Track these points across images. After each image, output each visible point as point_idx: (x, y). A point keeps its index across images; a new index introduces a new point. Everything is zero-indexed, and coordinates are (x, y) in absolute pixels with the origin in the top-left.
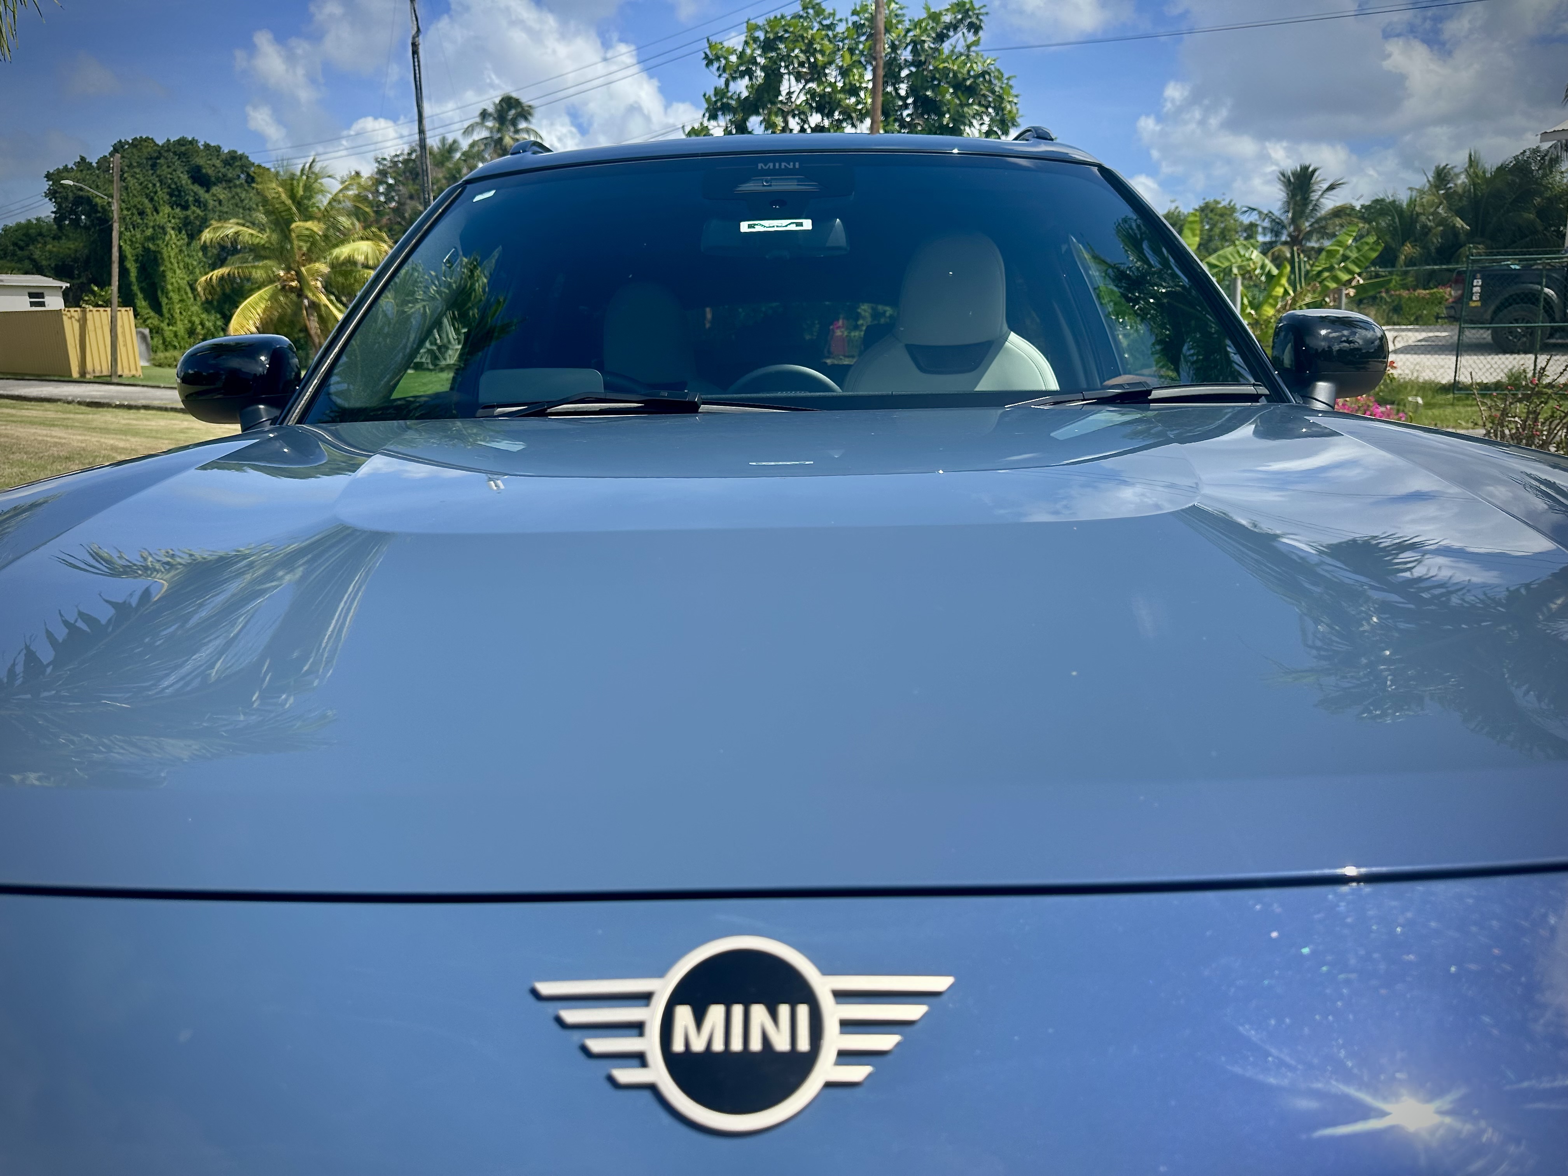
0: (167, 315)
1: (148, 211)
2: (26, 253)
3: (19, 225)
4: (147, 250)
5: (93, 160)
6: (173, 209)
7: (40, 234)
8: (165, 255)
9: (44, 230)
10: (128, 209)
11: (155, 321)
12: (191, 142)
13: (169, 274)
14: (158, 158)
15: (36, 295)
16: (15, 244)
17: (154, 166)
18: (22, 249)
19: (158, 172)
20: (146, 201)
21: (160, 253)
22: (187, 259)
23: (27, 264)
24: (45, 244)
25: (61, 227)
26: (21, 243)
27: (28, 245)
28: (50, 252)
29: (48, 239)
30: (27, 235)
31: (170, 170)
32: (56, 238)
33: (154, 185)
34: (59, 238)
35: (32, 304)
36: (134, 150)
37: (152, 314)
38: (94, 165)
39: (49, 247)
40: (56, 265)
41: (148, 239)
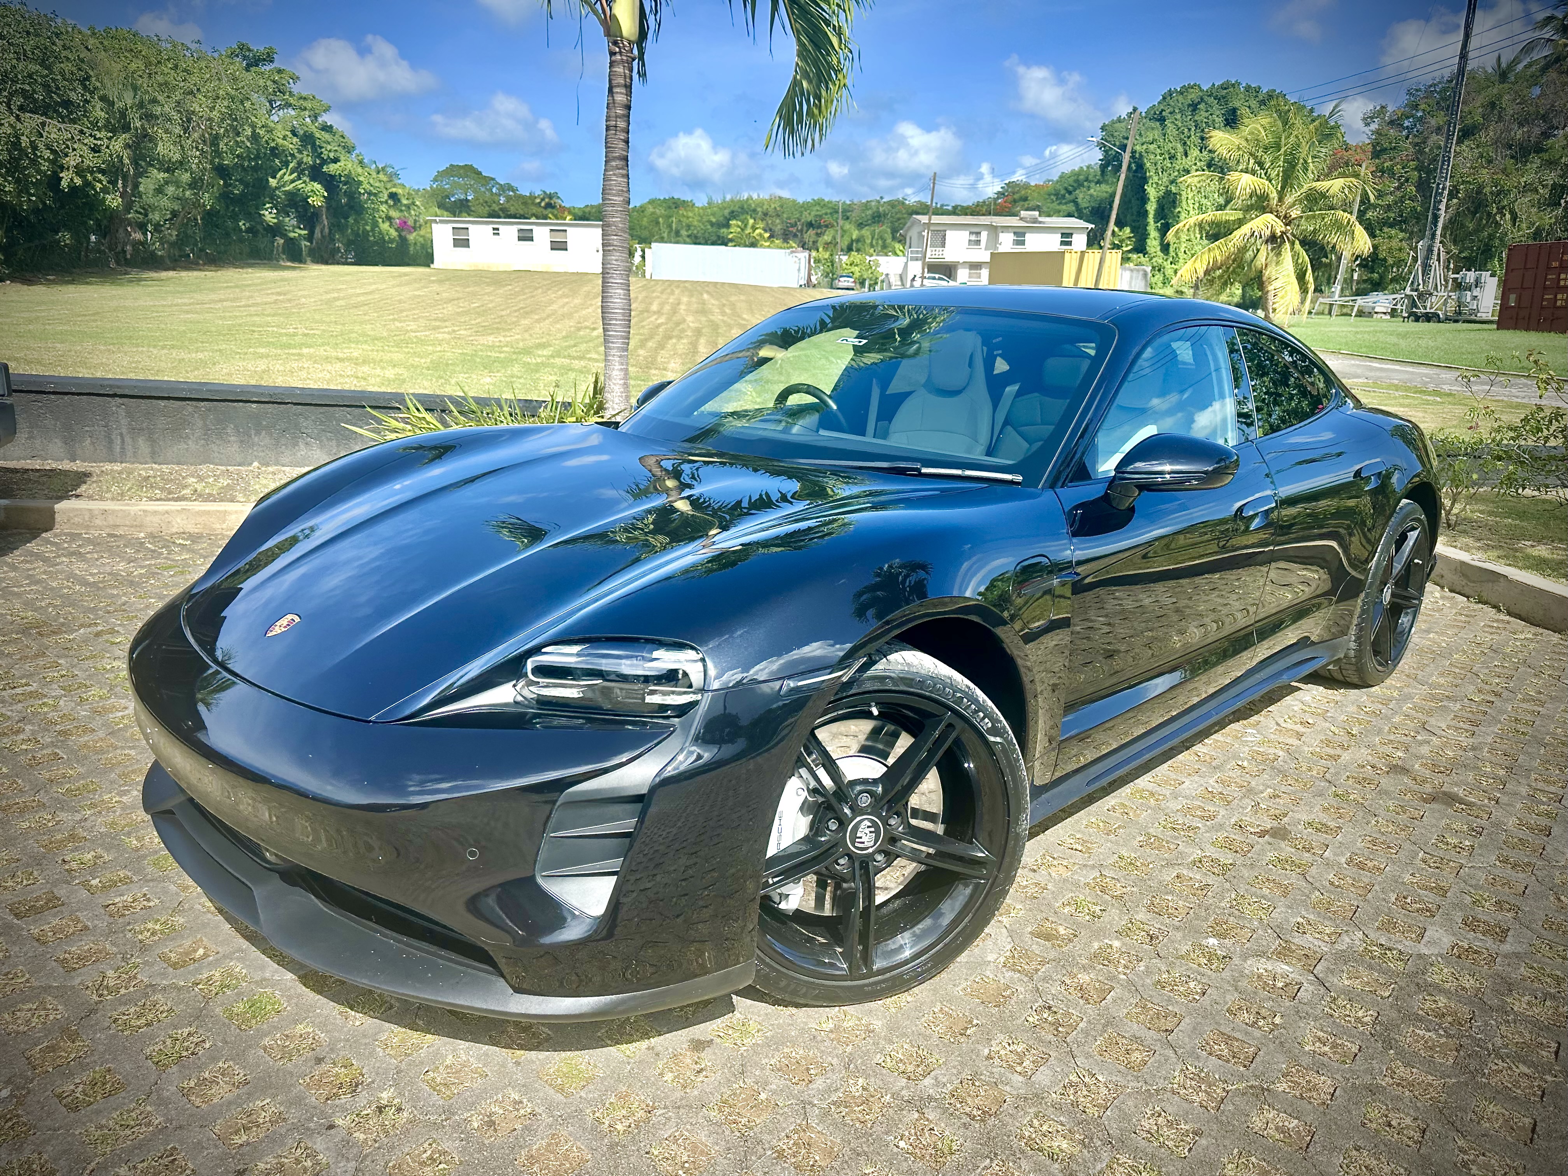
0: (1172, 253)
1: (1179, 155)
2: (1072, 197)
3: (1073, 173)
4: (1168, 193)
5: (1143, 109)
6: (1201, 152)
7: (1087, 180)
8: (1184, 198)
9: (1091, 178)
10: (1161, 154)
11: (1159, 259)
12: (1233, 85)
13: (1183, 215)
14: (1199, 103)
15: (1066, 237)
16: (1066, 189)
17: (1194, 110)
18: (1070, 193)
19: (1196, 118)
20: (1179, 145)
21: (1180, 195)
22: (1204, 201)
23: (1071, 208)
24: (1089, 188)
25: (1104, 173)
26: (1070, 188)
27: (1075, 190)
28: (1091, 196)
29: (1092, 185)
30: (1077, 181)
31: (1207, 114)
32: (1098, 182)
33: (1190, 130)
34: (1101, 183)
35: (1063, 243)
36: (1180, 98)
37: (1159, 253)
39: (1092, 191)
40: (1093, 208)
41: (1172, 182)
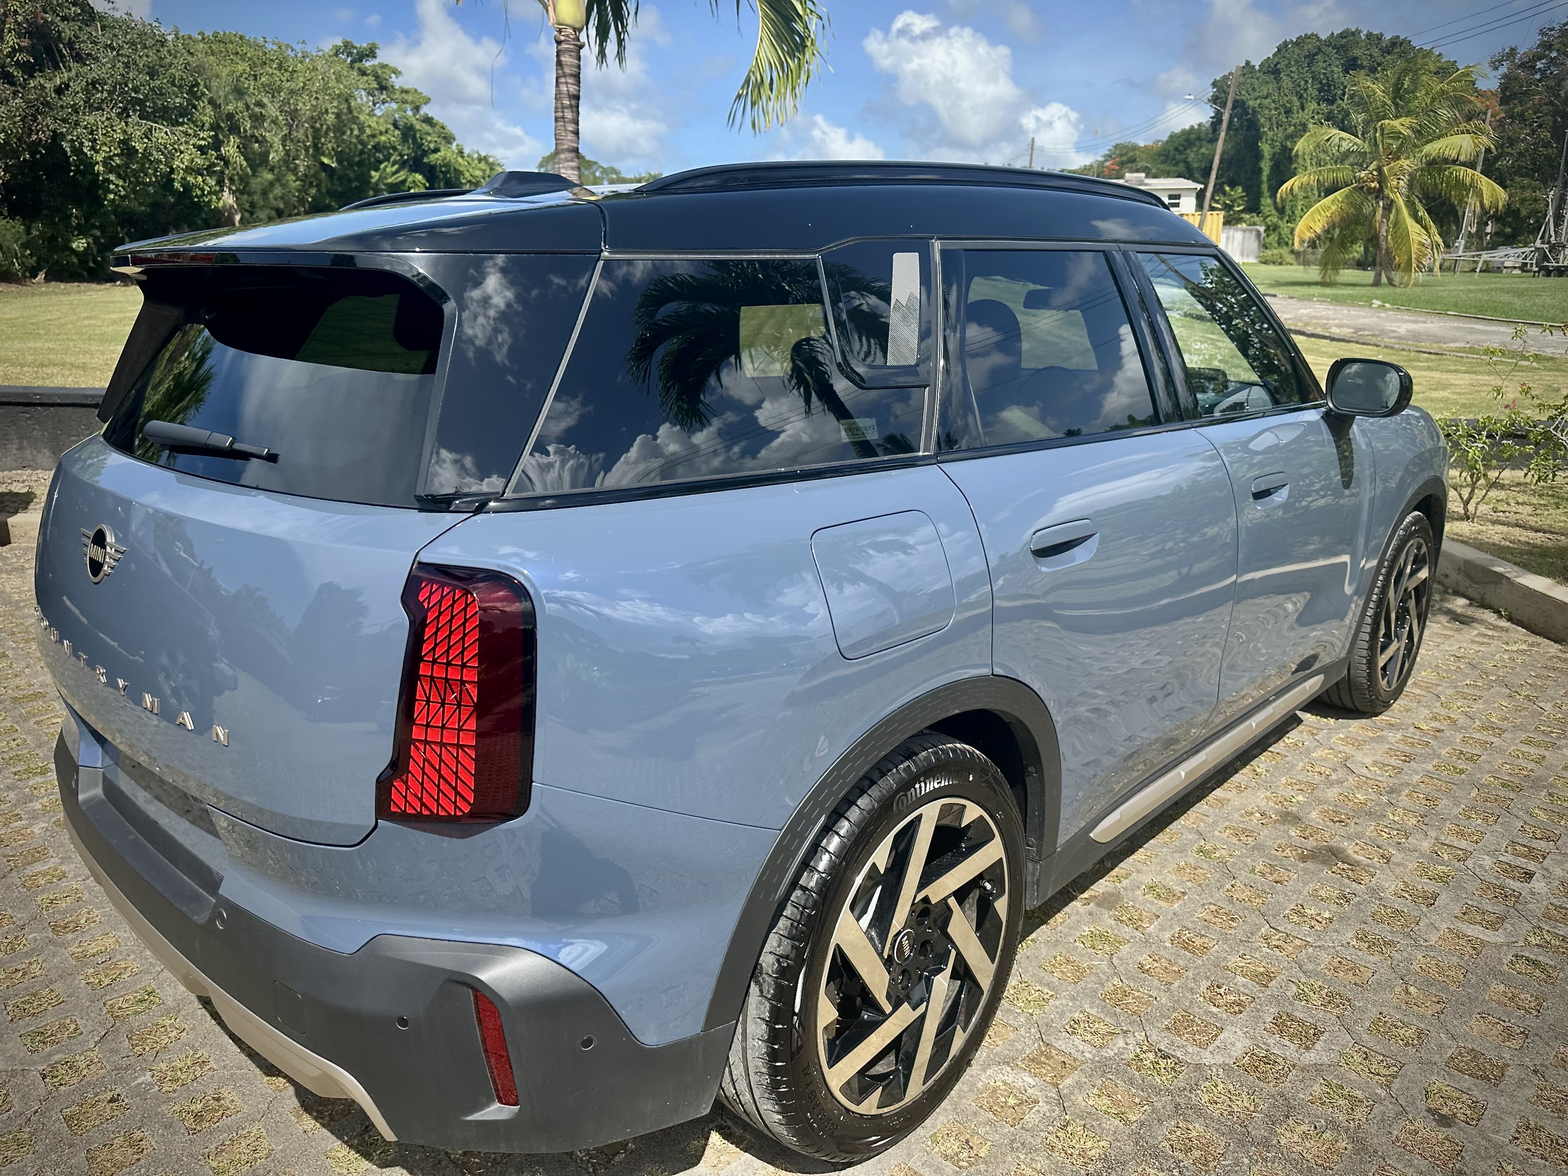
3: (1184, 132)
4: (1284, 149)
7: (1199, 139)
11: (1274, 218)
16: (1176, 149)
17: (1310, 63)
19: (1313, 68)
20: (1295, 99)
26: (1181, 148)
31: (1325, 65)
33: (1307, 82)
37: (1274, 212)
38: (1257, 68)
39: (1203, 150)
41: (1288, 137)
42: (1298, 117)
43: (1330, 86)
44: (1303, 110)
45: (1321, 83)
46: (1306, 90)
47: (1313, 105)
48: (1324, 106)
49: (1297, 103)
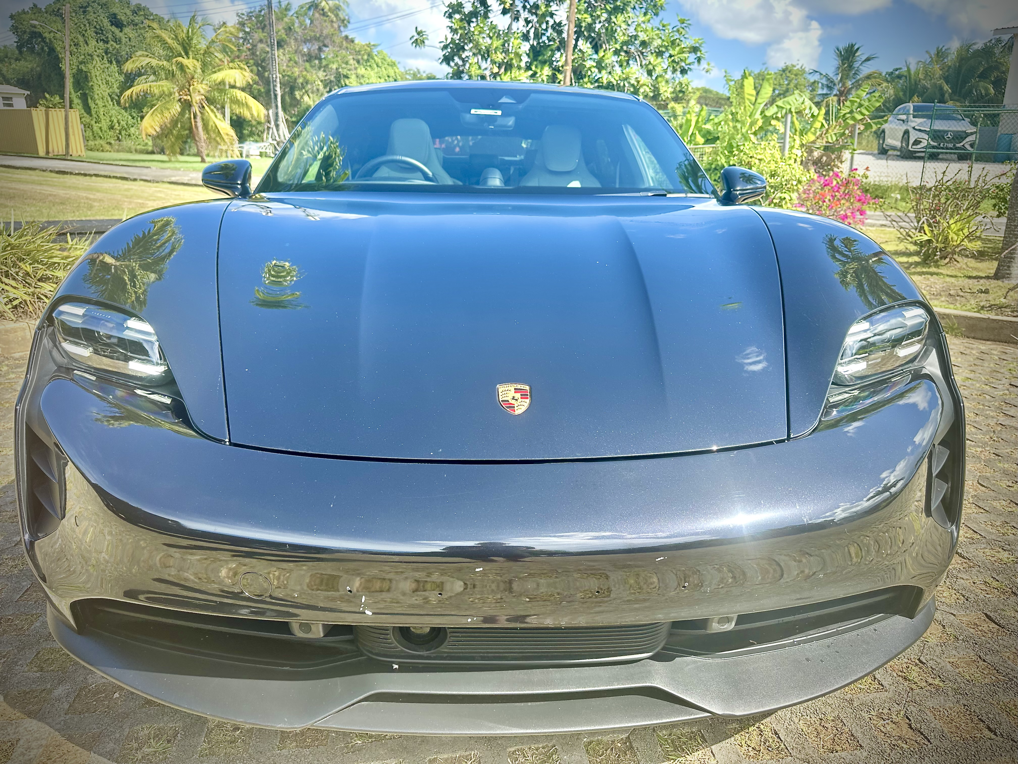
0: (95, 116)
1: (81, 44)
4: (80, 71)
5: (42, 7)
6: (98, 42)
7: (7, 56)
8: (93, 74)
11: (87, 119)
13: (96, 88)
14: (86, 7)
15: (7, 99)
17: (83, 12)
19: (87, 17)
20: (79, 36)
21: (90, 73)
22: (108, 78)
24: (10, 63)
25: (21, 52)
28: (14, 69)
29: (13, 61)
31: (94, 16)
33: (85, 25)
34: (20, 60)
35: (5, 105)
37: (85, 114)
39: (13, 66)
40: (19, 79)
41: (81, 63)
42: (83, 49)
43: (102, 30)
44: (88, 45)
45: (95, 27)
46: (86, 31)
47: (93, 43)
48: (101, 44)
49: (81, 39)
